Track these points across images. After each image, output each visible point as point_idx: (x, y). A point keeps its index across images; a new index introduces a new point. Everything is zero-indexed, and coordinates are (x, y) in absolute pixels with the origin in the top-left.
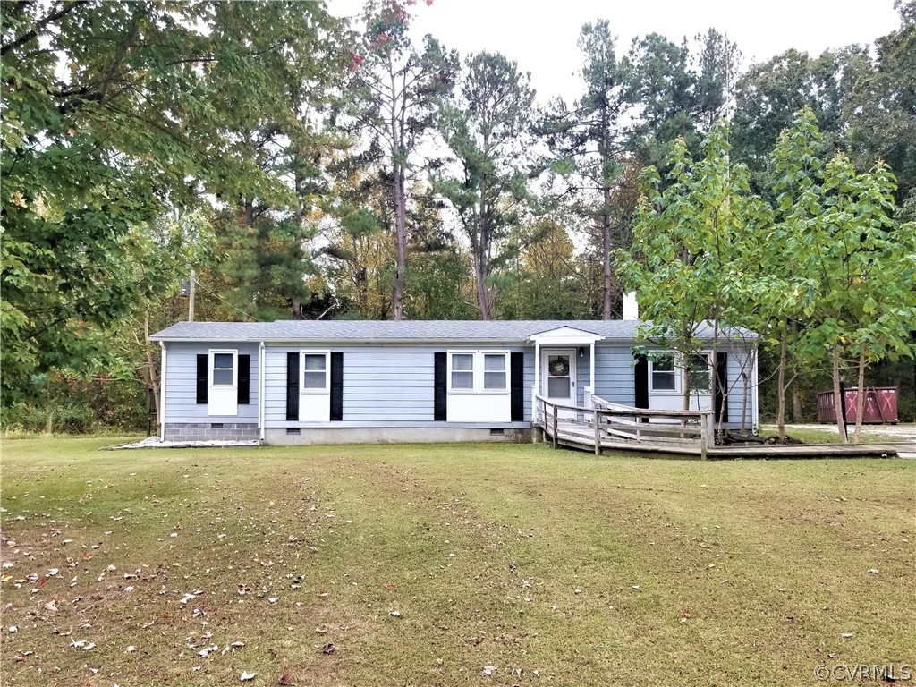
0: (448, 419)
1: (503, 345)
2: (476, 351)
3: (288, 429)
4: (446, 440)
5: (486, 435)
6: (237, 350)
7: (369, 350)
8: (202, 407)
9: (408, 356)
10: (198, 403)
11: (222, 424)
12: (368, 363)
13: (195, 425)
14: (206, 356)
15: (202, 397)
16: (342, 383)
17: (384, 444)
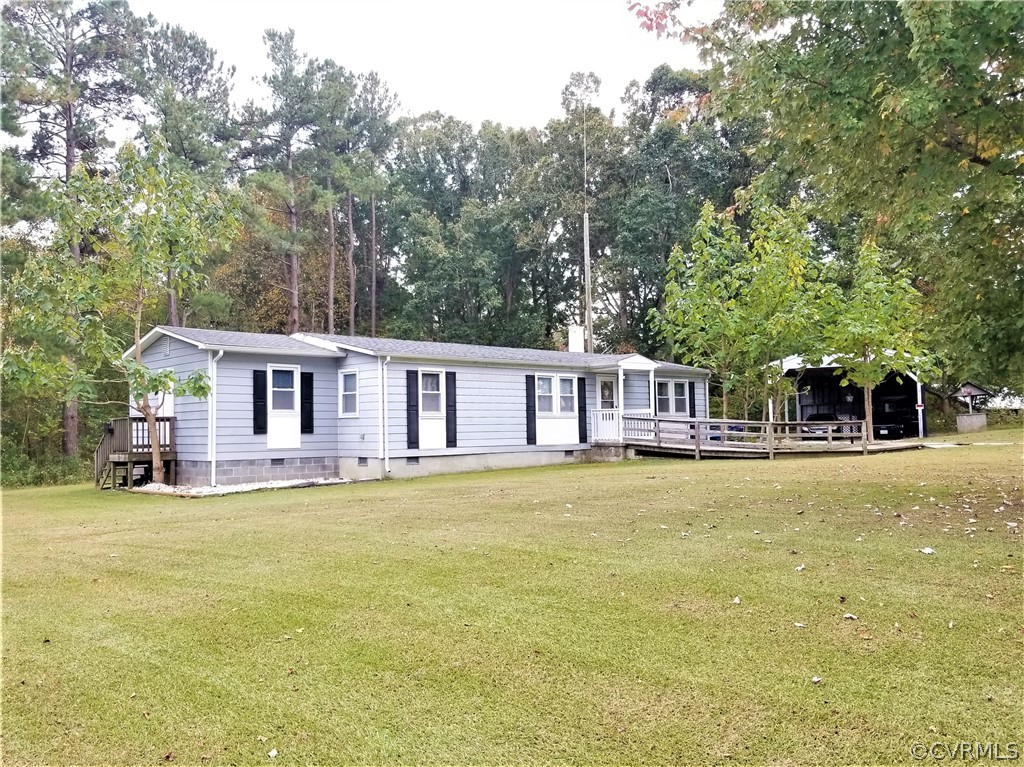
0: (538, 443)
1: (572, 369)
2: (554, 374)
3: (408, 458)
4: (535, 464)
5: (561, 458)
6: (299, 366)
7: (477, 370)
8: (259, 438)
9: (507, 378)
10: (255, 433)
11: (283, 459)
12: (476, 384)
13: (252, 462)
14: (265, 372)
15: (260, 426)
16: (455, 406)
17: (489, 470)
